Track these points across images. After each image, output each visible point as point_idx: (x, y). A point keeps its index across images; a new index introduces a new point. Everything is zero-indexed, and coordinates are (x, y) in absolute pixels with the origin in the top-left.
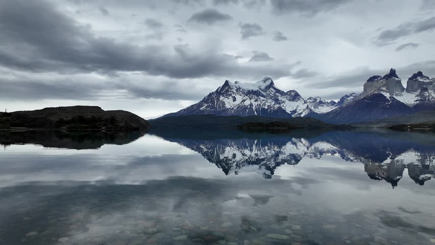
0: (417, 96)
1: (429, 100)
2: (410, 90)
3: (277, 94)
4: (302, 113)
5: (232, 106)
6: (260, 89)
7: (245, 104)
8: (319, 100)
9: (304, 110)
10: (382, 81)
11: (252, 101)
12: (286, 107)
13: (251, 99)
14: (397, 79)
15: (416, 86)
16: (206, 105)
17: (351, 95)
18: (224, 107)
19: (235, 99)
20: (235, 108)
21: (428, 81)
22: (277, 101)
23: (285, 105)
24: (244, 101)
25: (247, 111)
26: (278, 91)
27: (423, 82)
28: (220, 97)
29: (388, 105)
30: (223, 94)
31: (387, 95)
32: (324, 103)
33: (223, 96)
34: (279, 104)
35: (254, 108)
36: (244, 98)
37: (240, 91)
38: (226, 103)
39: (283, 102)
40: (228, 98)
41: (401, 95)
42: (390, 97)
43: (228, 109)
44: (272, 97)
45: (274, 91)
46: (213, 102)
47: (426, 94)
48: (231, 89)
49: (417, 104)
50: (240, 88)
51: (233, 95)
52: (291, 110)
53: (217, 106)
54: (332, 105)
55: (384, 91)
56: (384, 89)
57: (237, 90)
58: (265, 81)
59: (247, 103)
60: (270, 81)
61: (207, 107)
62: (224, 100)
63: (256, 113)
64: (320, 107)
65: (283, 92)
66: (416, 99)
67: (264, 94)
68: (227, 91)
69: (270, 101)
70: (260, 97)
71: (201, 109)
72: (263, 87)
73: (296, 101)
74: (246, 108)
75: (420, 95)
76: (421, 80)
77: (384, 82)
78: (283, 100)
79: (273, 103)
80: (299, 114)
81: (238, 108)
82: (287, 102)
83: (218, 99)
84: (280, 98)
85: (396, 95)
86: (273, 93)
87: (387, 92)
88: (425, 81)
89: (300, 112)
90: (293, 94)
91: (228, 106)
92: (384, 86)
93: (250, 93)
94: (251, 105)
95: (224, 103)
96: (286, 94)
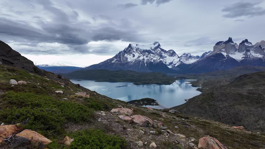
0: (244, 54)
1: (249, 57)
2: (240, 50)
3: (162, 52)
4: (176, 64)
5: (132, 60)
6: (151, 49)
7: (140, 59)
8: (189, 55)
9: (178, 62)
10: (223, 45)
11: (145, 57)
12: (167, 60)
13: (144, 56)
14: (232, 44)
15: (244, 48)
16: (116, 59)
17: (209, 52)
18: (127, 61)
19: (134, 56)
20: (134, 62)
21: (251, 45)
22: (161, 56)
23: (166, 59)
24: (139, 57)
25: (141, 63)
26: (162, 50)
27: (248, 46)
28: (125, 54)
29: (224, 60)
30: (127, 53)
31: (225, 54)
32: (192, 57)
33: (127, 54)
34: (163, 58)
35: (145, 61)
36: (140, 55)
37: (138, 50)
38: (128, 58)
39: (165, 57)
40: (130, 55)
41: (234, 54)
42: (226, 55)
43: (129, 62)
44: (158, 54)
45: (160, 50)
46: (120, 58)
47: (249, 53)
48: (132, 49)
49: (243, 60)
50: (138, 49)
51: (133, 53)
52: (170, 62)
53: (122, 60)
54: (197, 58)
55: (223, 51)
56: (223, 50)
57: (136, 50)
58: (154, 44)
59: (141, 58)
60: (158, 44)
61: (116, 61)
62: (127, 57)
63: (146, 65)
64: (190, 60)
65: (166, 51)
66: (242, 56)
67: (154, 52)
68: (130, 51)
69: (157, 56)
70: (151, 54)
71: (112, 62)
72: (153, 48)
73: (173, 57)
74: (140, 61)
75: (245, 54)
76: (247, 45)
77: (224, 46)
78: (166, 55)
79: (159, 58)
80: (174, 65)
81: (135, 61)
82: (168, 57)
83: (123, 56)
84: (163, 55)
85: (232, 54)
86: (159, 51)
87: (225, 52)
88: (249, 45)
89: (175, 63)
90: (171, 52)
91: (129, 60)
92: (224, 48)
93: (144, 52)
94: (144, 59)
95: (127, 59)
96: (167, 52)
